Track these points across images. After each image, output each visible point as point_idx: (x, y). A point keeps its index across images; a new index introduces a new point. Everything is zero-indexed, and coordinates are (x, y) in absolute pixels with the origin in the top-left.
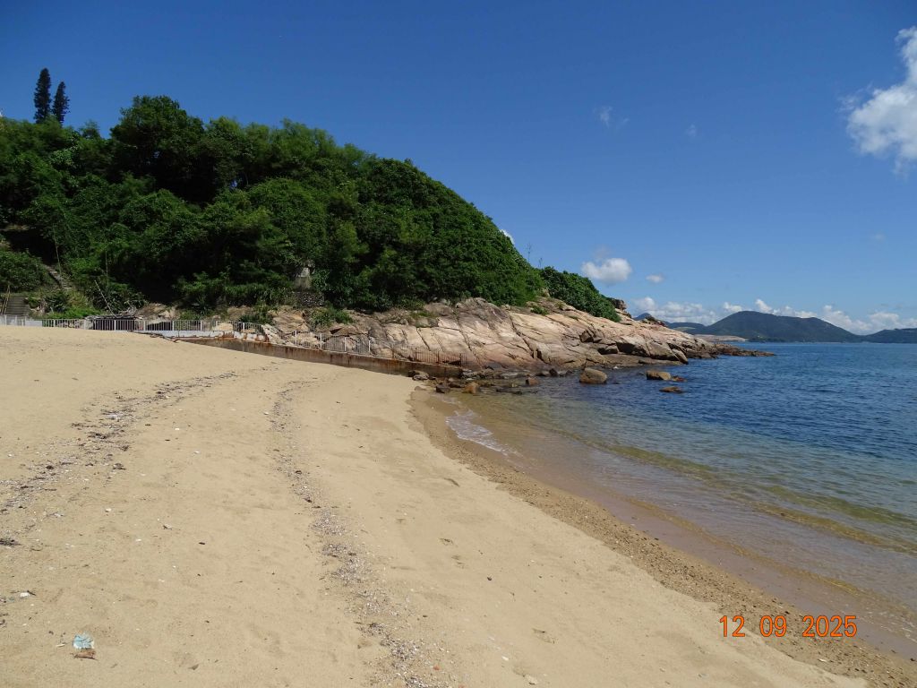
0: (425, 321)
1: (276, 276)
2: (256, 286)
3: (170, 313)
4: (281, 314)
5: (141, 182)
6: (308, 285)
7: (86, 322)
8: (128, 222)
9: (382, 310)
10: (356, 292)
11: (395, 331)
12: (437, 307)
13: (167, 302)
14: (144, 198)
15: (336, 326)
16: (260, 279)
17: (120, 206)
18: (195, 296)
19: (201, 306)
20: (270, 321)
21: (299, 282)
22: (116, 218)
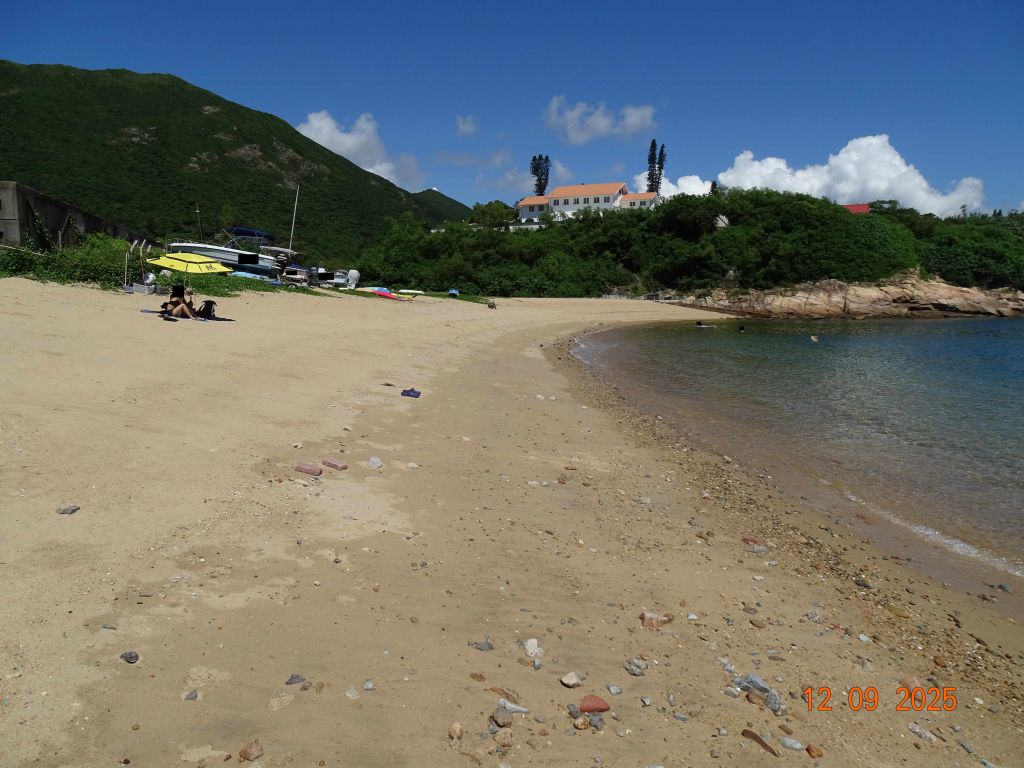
0: (790, 293)
1: (717, 275)
2: (707, 280)
3: (673, 293)
4: (715, 293)
5: (670, 235)
6: (732, 278)
7: (643, 297)
8: (663, 254)
9: (769, 288)
10: (756, 280)
11: (769, 299)
12: (803, 286)
13: (673, 288)
14: (670, 242)
15: (741, 297)
16: (709, 277)
17: (661, 247)
18: (683, 285)
19: (685, 289)
20: (710, 295)
21: (727, 277)
22: (658, 253)
